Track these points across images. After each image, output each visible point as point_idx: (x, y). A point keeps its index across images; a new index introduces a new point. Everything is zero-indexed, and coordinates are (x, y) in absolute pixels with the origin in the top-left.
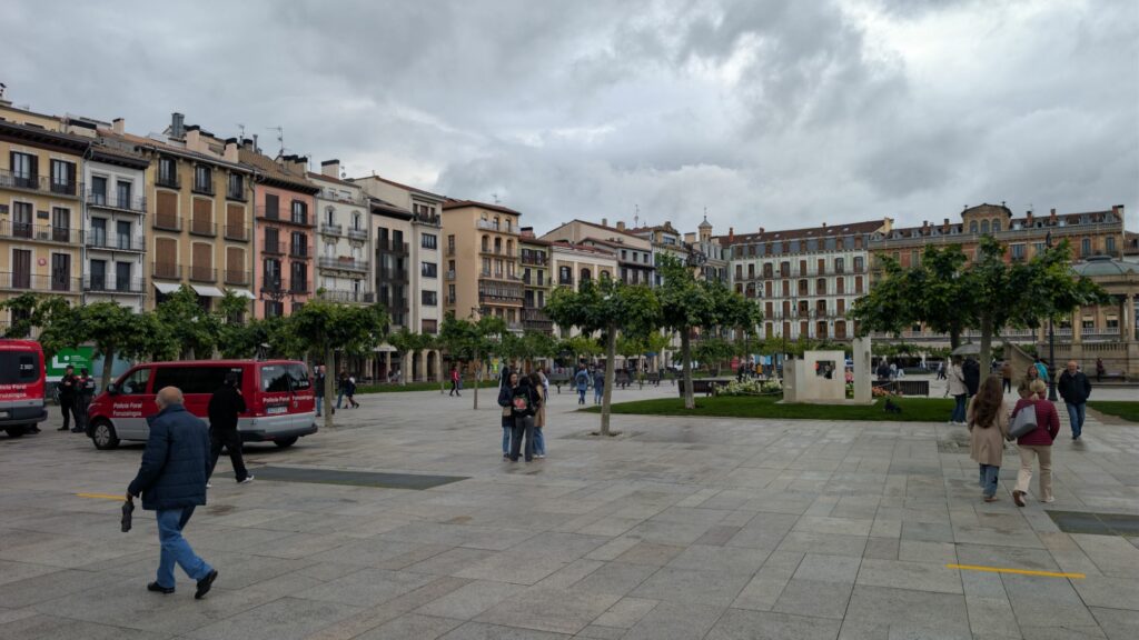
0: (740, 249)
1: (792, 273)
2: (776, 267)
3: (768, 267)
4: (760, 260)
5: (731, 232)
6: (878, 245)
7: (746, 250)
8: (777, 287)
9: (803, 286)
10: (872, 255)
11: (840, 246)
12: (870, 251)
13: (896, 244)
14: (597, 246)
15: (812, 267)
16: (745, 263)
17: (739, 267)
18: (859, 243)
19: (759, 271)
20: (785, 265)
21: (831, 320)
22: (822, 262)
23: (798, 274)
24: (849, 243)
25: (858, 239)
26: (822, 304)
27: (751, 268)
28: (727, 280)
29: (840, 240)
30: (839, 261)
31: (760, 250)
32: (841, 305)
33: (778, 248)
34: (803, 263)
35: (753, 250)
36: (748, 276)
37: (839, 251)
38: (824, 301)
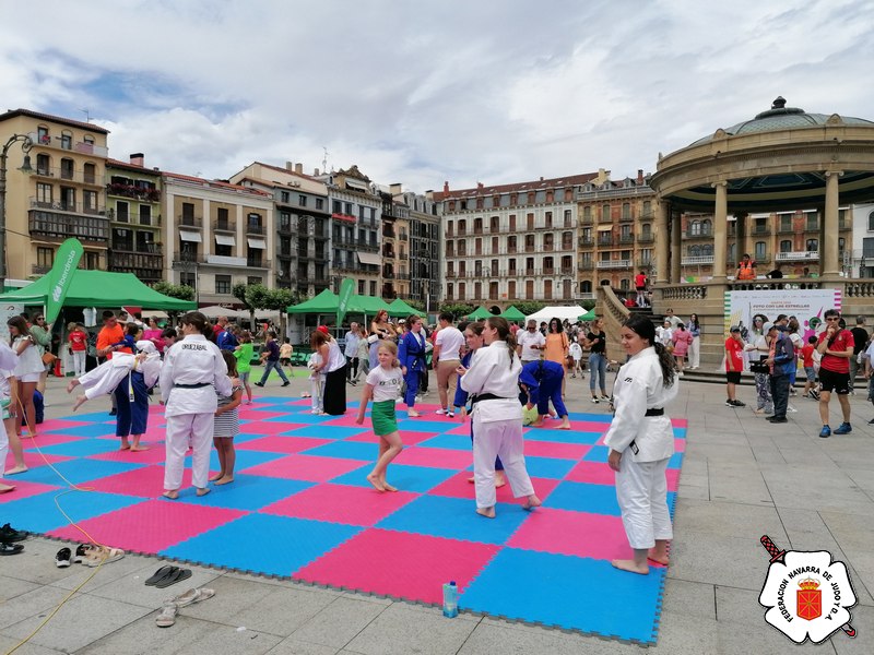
0: (452, 203)
1: (501, 229)
2: (486, 223)
3: (478, 222)
4: (470, 215)
5: (446, 187)
6: (587, 198)
7: (458, 205)
8: (487, 245)
9: (512, 243)
10: (581, 208)
11: (550, 199)
12: (580, 204)
13: (607, 196)
14: (255, 186)
15: (521, 223)
16: (456, 218)
17: (451, 223)
18: (569, 195)
19: (470, 226)
20: (495, 221)
21: (539, 279)
22: (530, 216)
23: (507, 229)
24: (560, 195)
25: (568, 191)
26: (530, 262)
27: (462, 223)
28: (438, 237)
29: (549, 193)
30: (549, 216)
31: (472, 205)
32: (548, 262)
33: (489, 202)
34: (512, 218)
35: (464, 206)
36: (459, 233)
37: (548, 204)
38: (532, 259)
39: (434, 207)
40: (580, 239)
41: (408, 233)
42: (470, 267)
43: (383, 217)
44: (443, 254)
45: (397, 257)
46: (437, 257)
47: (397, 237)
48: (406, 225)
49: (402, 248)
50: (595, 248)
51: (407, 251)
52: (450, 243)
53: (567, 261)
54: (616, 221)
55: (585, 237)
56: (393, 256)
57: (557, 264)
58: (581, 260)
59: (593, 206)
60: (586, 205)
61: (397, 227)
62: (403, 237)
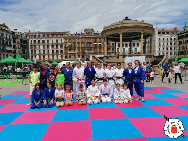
0: (32, 36)
1: (45, 43)
2: (41, 41)
4: (37, 39)
5: (30, 31)
6: (66, 37)
8: (42, 47)
13: (70, 37)
15: (50, 42)
16: (33, 39)
17: (31, 41)
19: (37, 41)
21: (55, 55)
22: (52, 40)
23: (47, 43)
24: (59, 36)
25: (61, 35)
26: (53, 51)
27: (35, 41)
28: (28, 44)
29: (57, 35)
30: (57, 40)
31: (37, 36)
32: (57, 51)
33: (42, 36)
34: (48, 40)
35: (35, 36)
36: (34, 43)
37: (57, 38)
38: (53, 50)
39: (27, 36)
40: (64, 46)
41: (20, 42)
42: (37, 52)
43: (13, 38)
44: (30, 48)
45: (17, 48)
46: (28, 49)
47: (17, 43)
48: (19, 40)
49: (18, 46)
50: (68, 48)
51: (20, 47)
52: (31, 46)
53: (62, 51)
54: (72, 43)
55: (66, 46)
56: (16, 48)
57: (59, 51)
58: (65, 51)
59: (67, 39)
60: (66, 39)
61: (17, 41)
62: (18, 43)
